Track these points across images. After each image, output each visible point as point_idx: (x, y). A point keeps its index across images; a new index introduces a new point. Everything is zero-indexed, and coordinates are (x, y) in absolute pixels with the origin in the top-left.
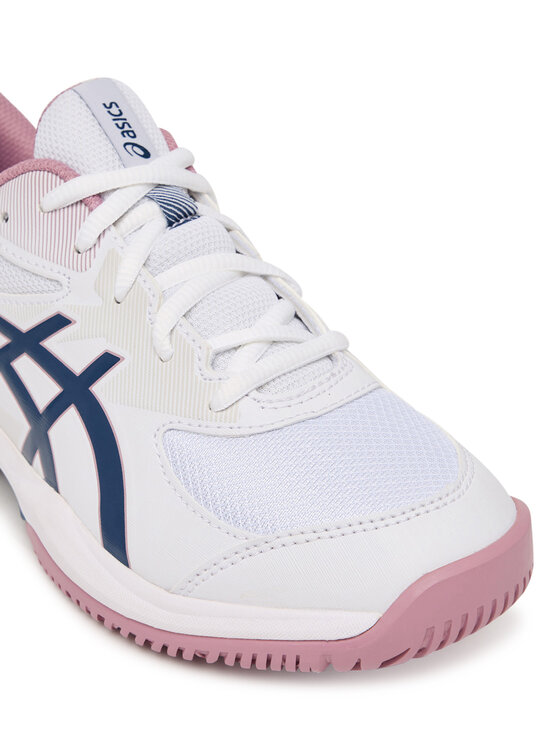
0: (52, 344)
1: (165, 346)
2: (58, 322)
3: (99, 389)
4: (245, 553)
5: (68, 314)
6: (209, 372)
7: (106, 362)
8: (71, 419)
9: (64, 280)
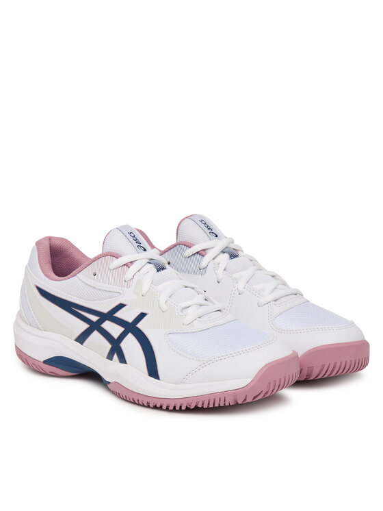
0: (119, 314)
1: (164, 307)
2: (121, 306)
3: (140, 325)
4: (203, 365)
5: (124, 302)
6: (181, 314)
7: (142, 315)
8: (130, 338)
9: (121, 292)
